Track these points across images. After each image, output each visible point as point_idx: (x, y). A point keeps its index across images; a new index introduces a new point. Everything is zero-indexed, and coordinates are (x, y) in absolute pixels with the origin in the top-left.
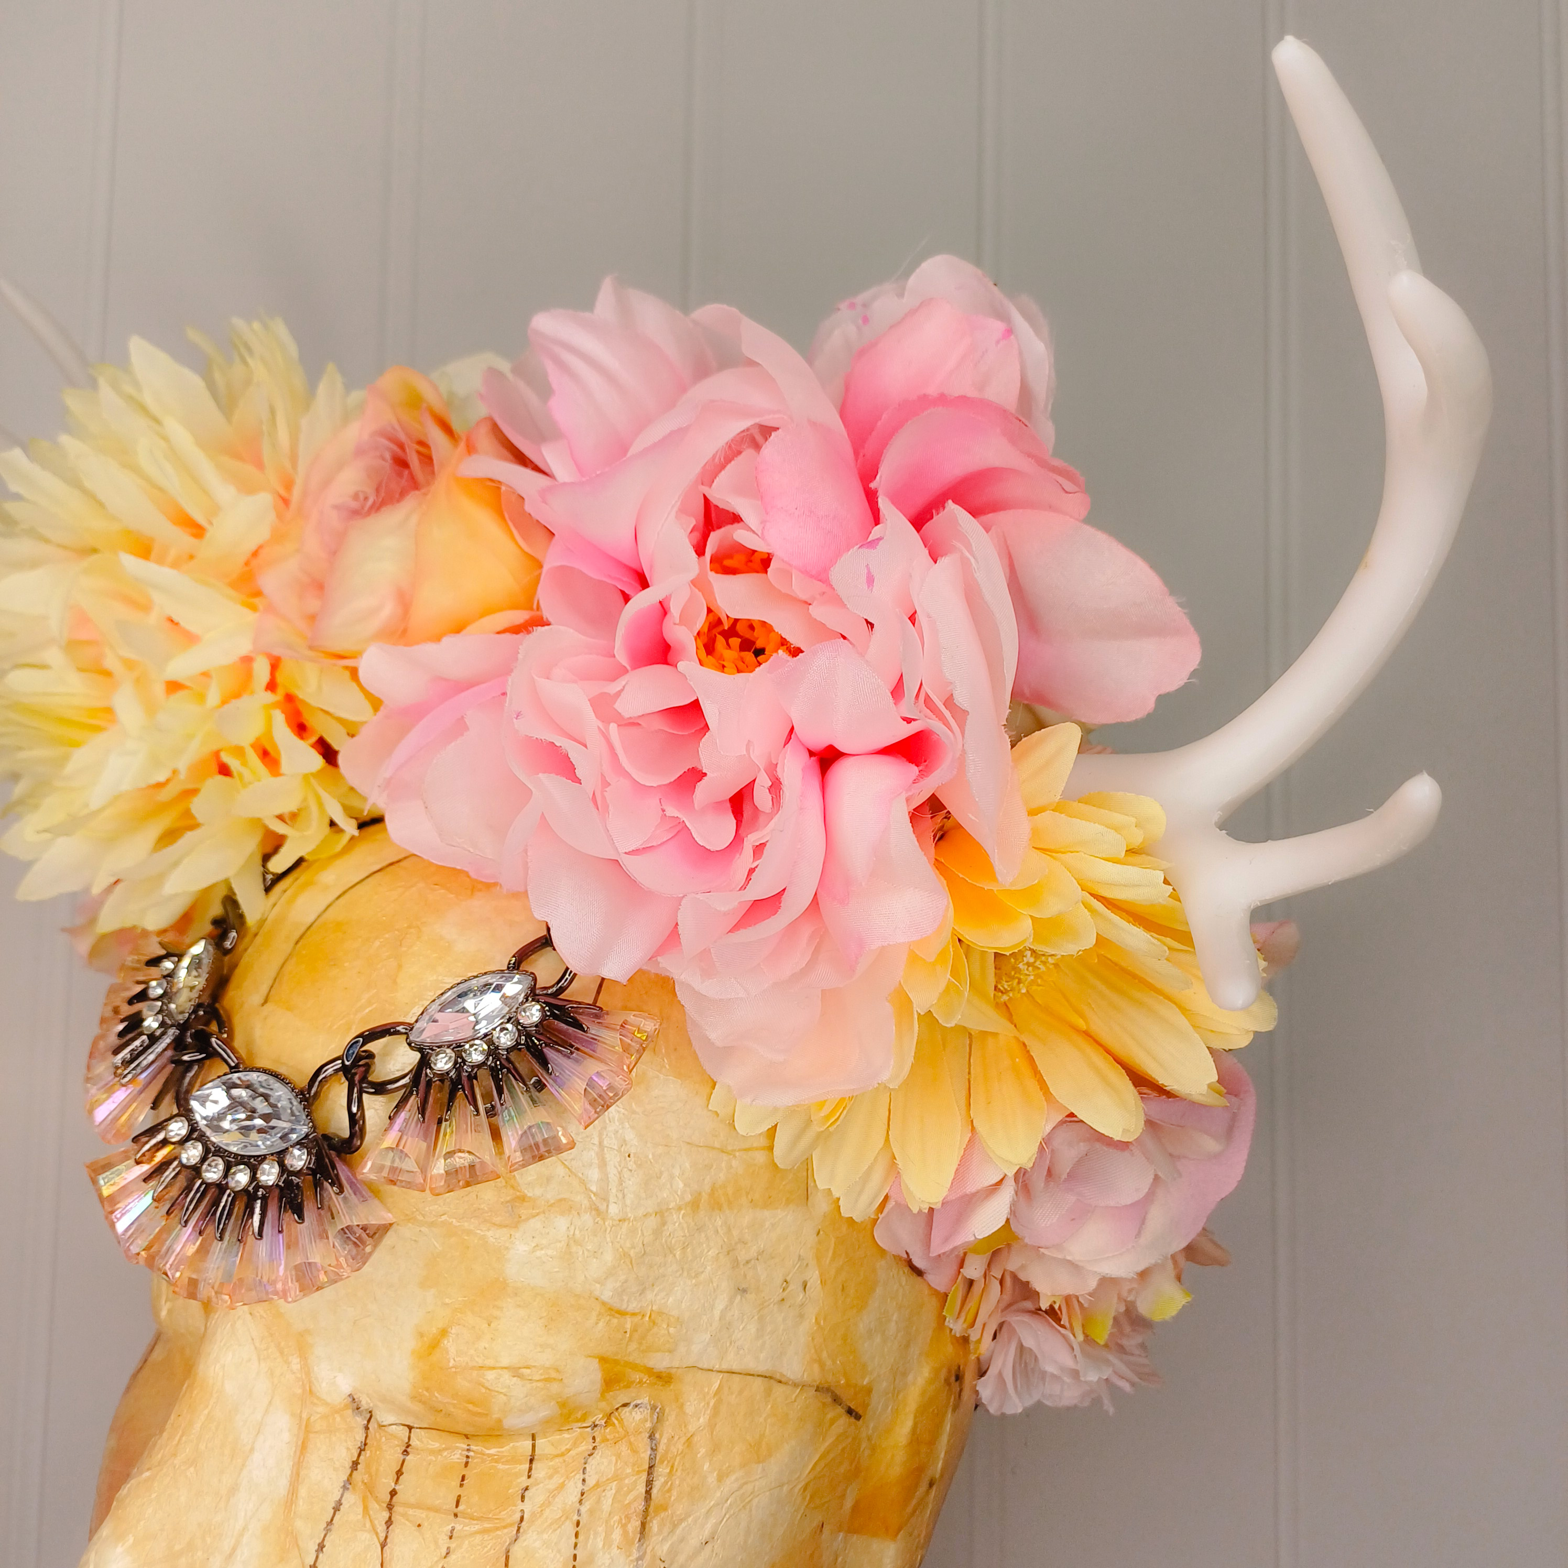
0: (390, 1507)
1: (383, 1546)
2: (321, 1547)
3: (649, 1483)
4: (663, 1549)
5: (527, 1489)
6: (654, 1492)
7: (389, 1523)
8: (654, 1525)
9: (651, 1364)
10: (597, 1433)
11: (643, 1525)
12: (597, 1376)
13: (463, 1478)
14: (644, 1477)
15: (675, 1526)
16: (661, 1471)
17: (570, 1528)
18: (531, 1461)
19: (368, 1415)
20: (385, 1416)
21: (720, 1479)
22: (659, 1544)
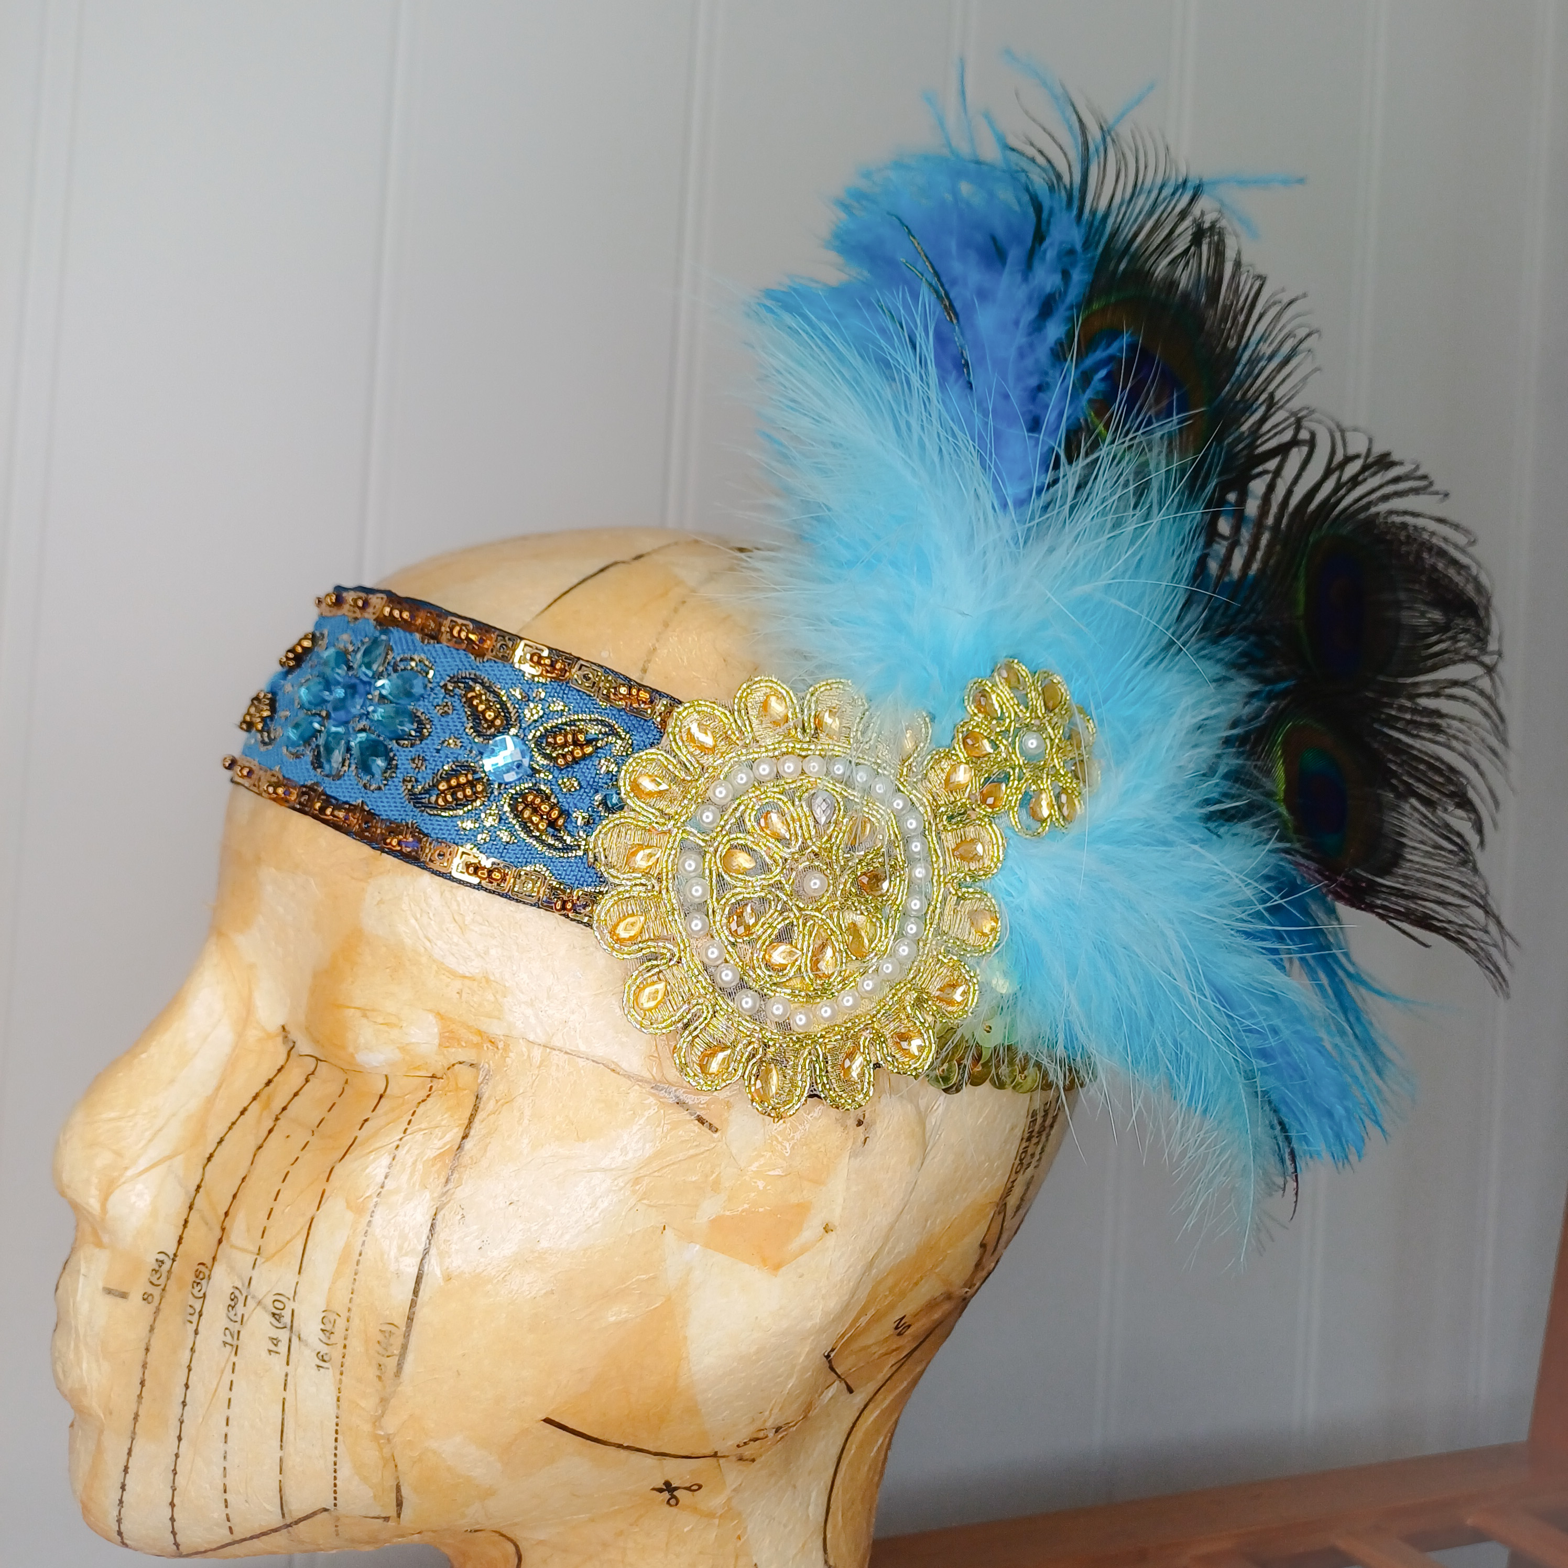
1: (260, 1147)
3: (465, 1137)
4: (464, 1198)
5: (367, 1120)
6: (469, 1144)
7: (270, 1132)
8: (462, 1173)
9: (484, 1028)
10: (433, 1083)
11: (451, 1172)
12: (435, 1031)
13: (333, 1105)
14: (462, 1132)
16: (479, 1129)
18: (381, 1097)
19: (292, 1045)
20: (304, 1048)
22: (463, 1190)
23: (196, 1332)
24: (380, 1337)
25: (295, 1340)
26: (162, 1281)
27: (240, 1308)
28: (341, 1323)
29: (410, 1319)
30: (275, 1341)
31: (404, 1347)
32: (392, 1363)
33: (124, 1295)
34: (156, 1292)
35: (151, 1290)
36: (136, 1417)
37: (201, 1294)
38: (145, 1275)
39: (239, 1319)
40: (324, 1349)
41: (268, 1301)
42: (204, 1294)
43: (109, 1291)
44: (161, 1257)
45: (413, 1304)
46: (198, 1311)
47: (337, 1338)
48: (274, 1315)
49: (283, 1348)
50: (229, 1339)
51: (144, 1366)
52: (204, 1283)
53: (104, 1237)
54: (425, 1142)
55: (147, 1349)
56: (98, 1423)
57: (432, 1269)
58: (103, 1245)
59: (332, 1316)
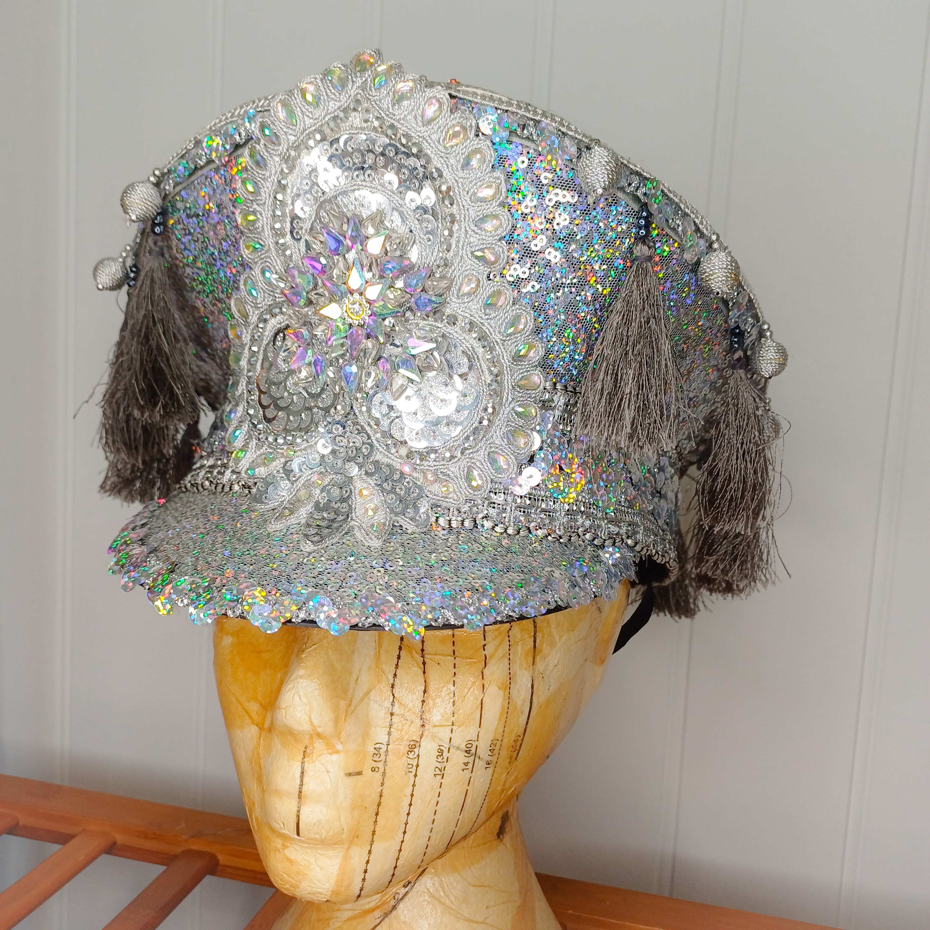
2: (395, 675)
3: (535, 642)
5: (485, 645)
6: (537, 644)
7: (424, 663)
8: (538, 658)
11: (534, 659)
13: (454, 642)
16: (539, 635)
17: (507, 661)
18: (484, 633)
21: (560, 638)
25: (477, 759)
28: (499, 743)
30: (466, 764)
31: (521, 744)
32: (515, 755)
47: (496, 752)
51: (379, 805)
52: (416, 750)
53: (339, 747)
54: (519, 648)
55: (381, 796)
56: (346, 846)
57: (535, 705)
58: (337, 752)
59: (494, 742)
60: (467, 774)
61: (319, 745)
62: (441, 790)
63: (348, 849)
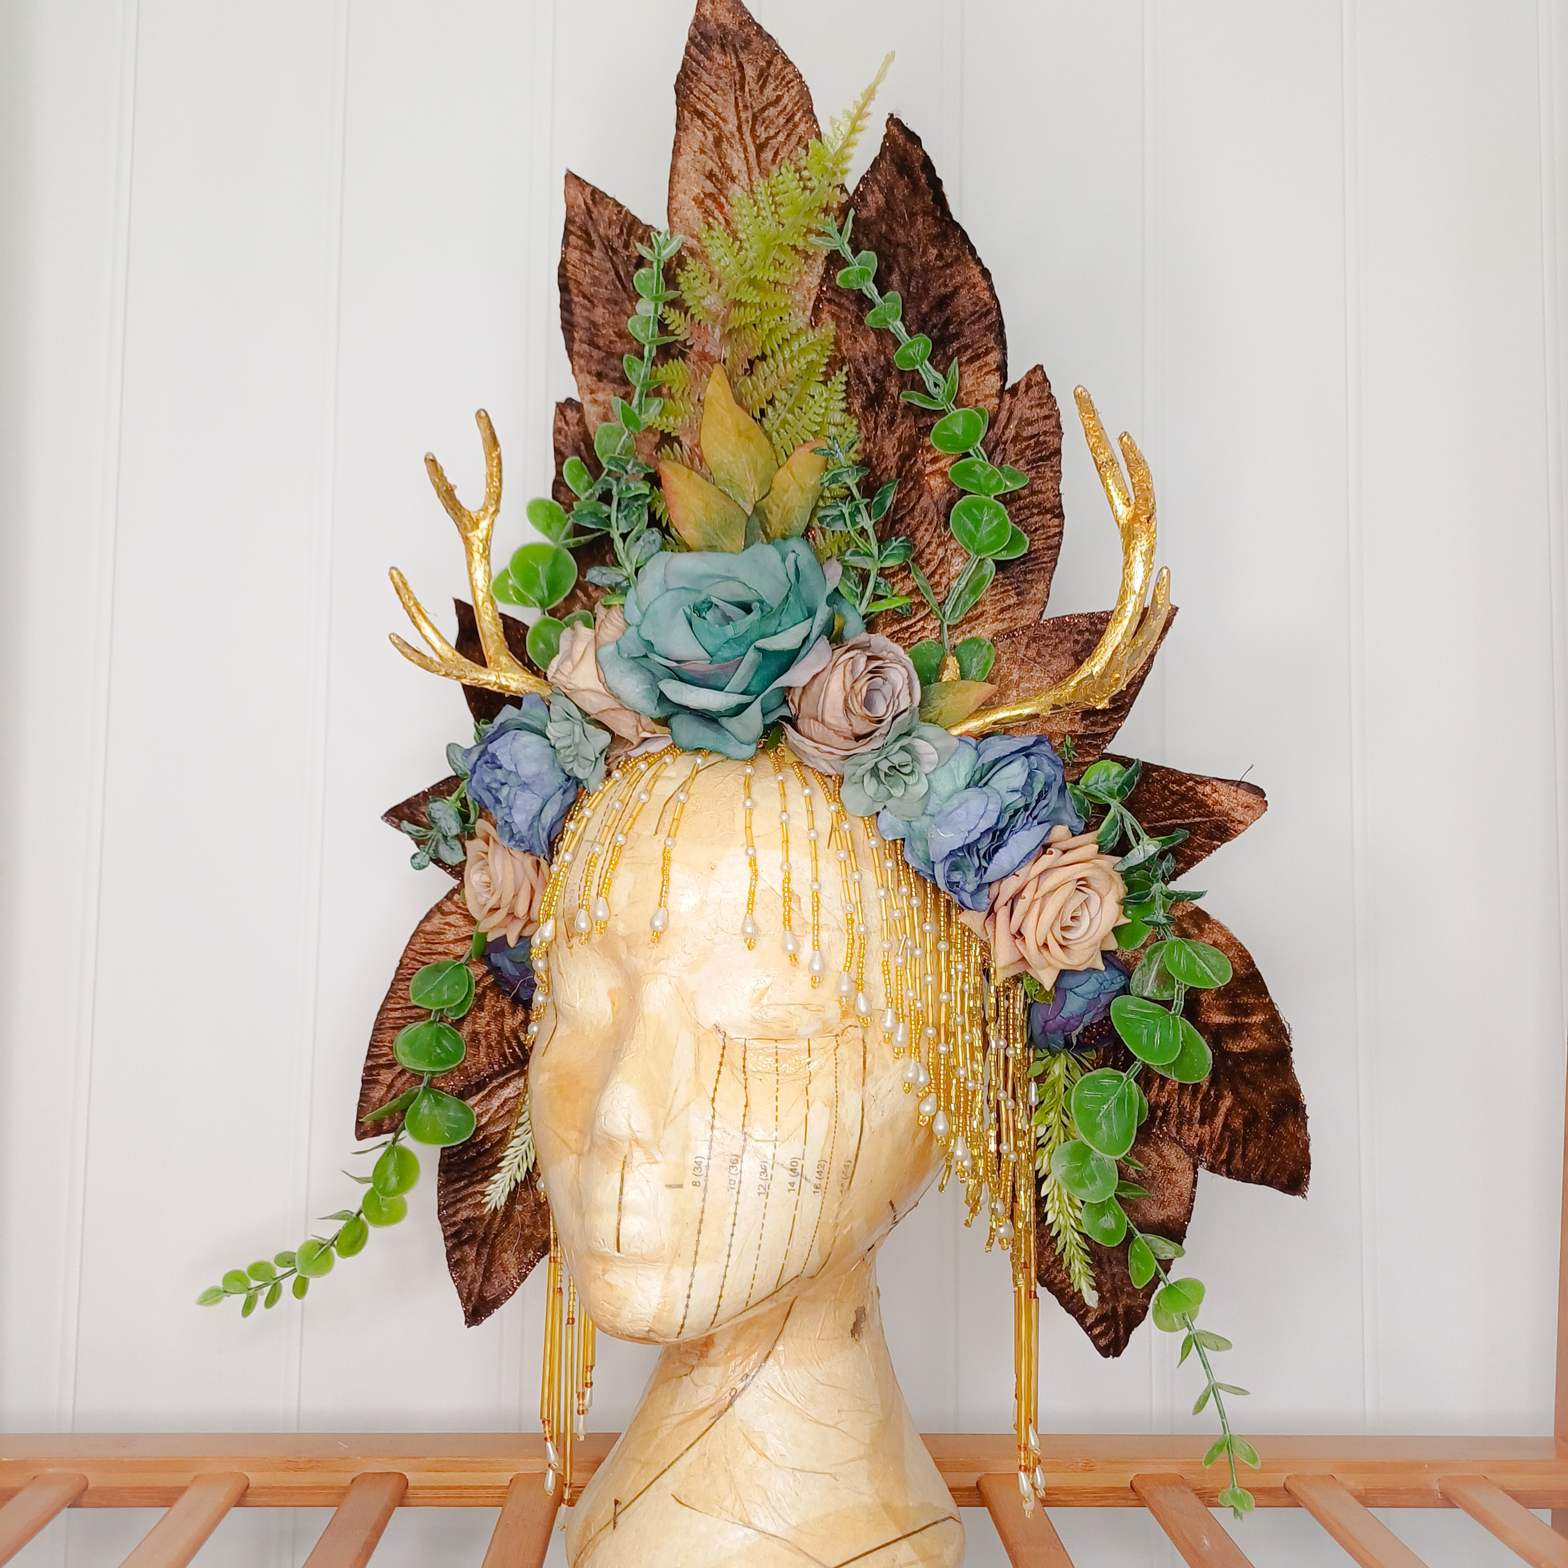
0: (744, 1072)
1: (746, 1088)
2: (715, 1089)
3: (865, 1062)
4: (873, 1092)
5: (809, 1062)
6: (867, 1064)
7: (746, 1079)
8: (868, 1080)
10: (838, 1038)
11: (864, 1080)
12: (839, 1011)
13: (777, 1059)
14: (862, 1059)
15: (877, 1081)
16: (869, 1057)
18: (809, 1050)
19: (724, 1033)
20: (732, 1034)
22: (871, 1088)
23: (738, 1193)
24: (844, 1170)
25: (803, 1180)
26: (704, 1172)
27: (769, 1172)
28: (827, 1165)
29: (857, 1157)
30: (792, 1184)
31: (853, 1172)
32: (847, 1184)
33: (680, 1186)
34: (702, 1179)
35: (696, 1179)
36: (696, 1253)
37: (738, 1171)
38: (690, 1173)
39: (769, 1177)
40: (818, 1182)
41: (788, 1164)
42: (741, 1172)
43: (670, 1186)
44: (698, 1160)
45: (859, 1148)
46: (737, 1181)
47: (825, 1175)
48: (791, 1170)
49: (796, 1187)
50: (762, 1190)
51: (701, 1222)
52: (738, 1166)
53: (659, 1157)
54: (847, 1067)
55: (703, 1212)
56: (668, 1265)
57: (866, 1129)
58: (657, 1162)
59: (823, 1163)
60: (794, 1194)
61: (638, 1155)
62: (766, 1211)
63: (670, 1268)
